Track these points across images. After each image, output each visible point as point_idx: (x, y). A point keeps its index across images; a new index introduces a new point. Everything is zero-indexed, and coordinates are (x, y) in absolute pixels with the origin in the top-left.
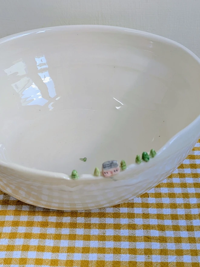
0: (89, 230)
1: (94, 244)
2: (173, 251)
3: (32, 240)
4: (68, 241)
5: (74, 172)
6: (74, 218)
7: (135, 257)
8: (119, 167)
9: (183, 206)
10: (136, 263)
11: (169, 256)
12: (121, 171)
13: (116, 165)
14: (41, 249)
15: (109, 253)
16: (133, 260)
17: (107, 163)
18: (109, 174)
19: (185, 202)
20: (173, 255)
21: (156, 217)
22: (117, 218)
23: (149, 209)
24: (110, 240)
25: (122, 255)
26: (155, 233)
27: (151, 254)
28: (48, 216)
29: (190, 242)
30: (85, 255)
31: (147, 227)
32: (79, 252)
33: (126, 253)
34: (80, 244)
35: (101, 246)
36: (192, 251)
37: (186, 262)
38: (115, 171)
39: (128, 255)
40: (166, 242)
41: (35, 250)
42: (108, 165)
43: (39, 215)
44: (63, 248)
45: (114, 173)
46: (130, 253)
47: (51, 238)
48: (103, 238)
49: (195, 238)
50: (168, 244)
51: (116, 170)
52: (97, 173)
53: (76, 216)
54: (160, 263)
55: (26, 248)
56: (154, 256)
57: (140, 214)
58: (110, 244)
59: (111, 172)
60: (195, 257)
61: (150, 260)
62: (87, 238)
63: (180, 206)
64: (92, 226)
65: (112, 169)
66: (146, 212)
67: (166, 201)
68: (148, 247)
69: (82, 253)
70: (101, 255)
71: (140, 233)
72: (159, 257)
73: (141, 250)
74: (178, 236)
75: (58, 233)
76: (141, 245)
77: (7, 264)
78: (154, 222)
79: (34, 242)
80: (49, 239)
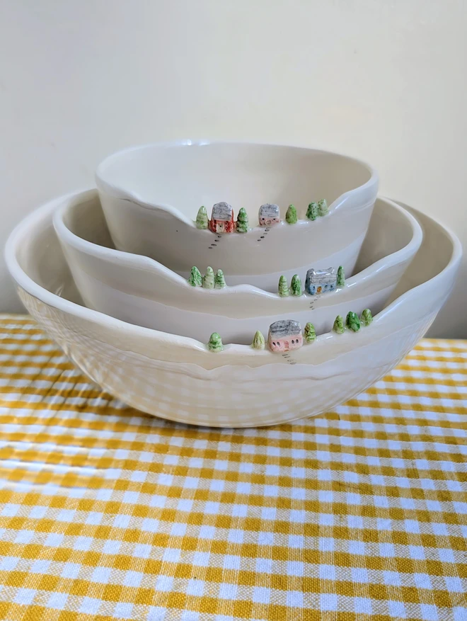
0: (236, 464)
1: (243, 488)
2: (385, 510)
3: (137, 472)
4: (198, 479)
5: (213, 336)
6: (213, 443)
7: (316, 518)
8: (301, 335)
9: (397, 437)
10: (319, 527)
11: (379, 519)
12: (304, 344)
13: (296, 329)
14: (148, 489)
15: (269, 506)
16: (313, 522)
17: (280, 324)
18: (282, 348)
19: (400, 432)
20: (385, 517)
21: (352, 451)
22: (287, 447)
23: (341, 437)
24: (271, 484)
25: (293, 511)
26: (353, 478)
27: (346, 513)
28: (172, 435)
29: (414, 498)
30: (225, 506)
31: (337, 466)
32: (215, 500)
33: (301, 509)
34: (218, 486)
35: (256, 493)
36: (419, 512)
37: (410, 532)
38: (293, 342)
39: (304, 512)
40: (372, 493)
41: (137, 489)
42: (282, 329)
43: (155, 434)
44: (188, 490)
45: (291, 345)
46: (306, 509)
47: (169, 473)
48: (260, 479)
49: (422, 491)
50: (375, 497)
51: (295, 340)
52: (259, 341)
53: (218, 440)
54: (362, 531)
55: (122, 485)
56: (350, 518)
57: (325, 445)
58: (272, 491)
59: (287, 344)
60: (427, 524)
61: (343, 524)
62: (232, 477)
63: (392, 436)
64: (242, 458)
65: (289, 338)
66: (336, 443)
67: (369, 427)
68: (339, 500)
69: (222, 501)
70: (255, 509)
71: (325, 475)
72: (360, 519)
73: (327, 505)
74: (392, 485)
75: (182, 464)
76: (327, 497)
77: (84, 509)
78: (349, 458)
79: (138, 476)
80: (165, 473)
